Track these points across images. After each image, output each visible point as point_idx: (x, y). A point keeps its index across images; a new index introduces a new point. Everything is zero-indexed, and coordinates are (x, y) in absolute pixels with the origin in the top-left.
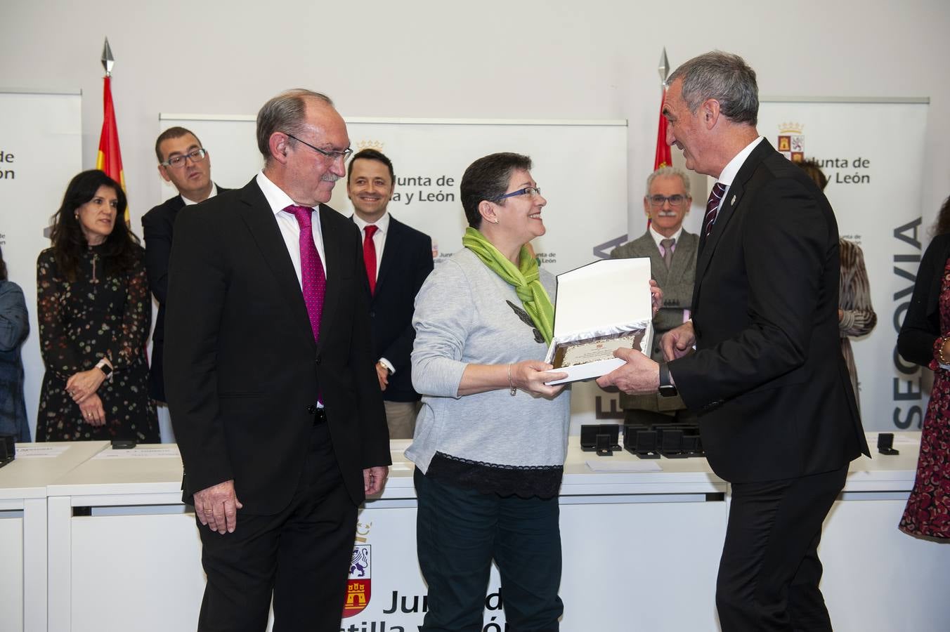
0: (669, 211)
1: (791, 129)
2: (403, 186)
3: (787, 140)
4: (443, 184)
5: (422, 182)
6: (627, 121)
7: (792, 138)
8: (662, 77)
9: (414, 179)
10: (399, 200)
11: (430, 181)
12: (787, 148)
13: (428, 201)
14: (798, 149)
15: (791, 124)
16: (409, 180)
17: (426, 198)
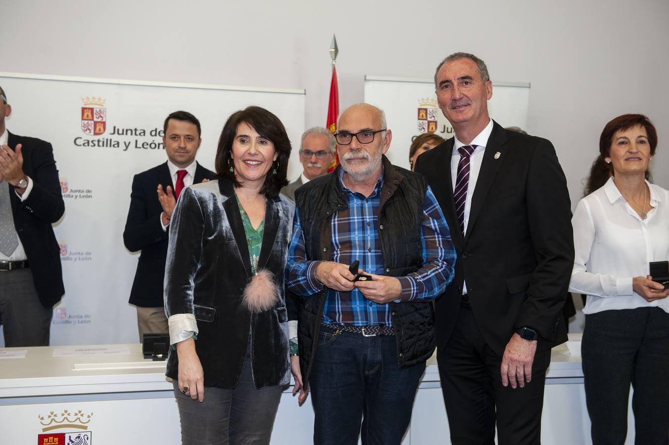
0: (315, 163)
1: (428, 103)
2: (122, 136)
3: (425, 111)
4: (156, 135)
5: (138, 132)
6: (305, 91)
7: (428, 110)
8: (332, 57)
9: (131, 131)
10: (118, 146)
11: (144, 132)
12: (425, 118)
13: (142, 148)
14: (433, 118)
15: (428, 99)
16: (127, 130)
17: (141, 146)
